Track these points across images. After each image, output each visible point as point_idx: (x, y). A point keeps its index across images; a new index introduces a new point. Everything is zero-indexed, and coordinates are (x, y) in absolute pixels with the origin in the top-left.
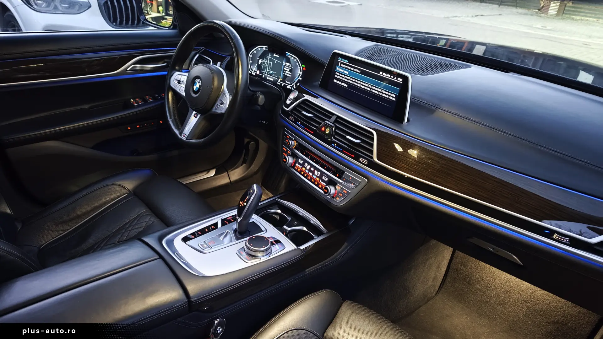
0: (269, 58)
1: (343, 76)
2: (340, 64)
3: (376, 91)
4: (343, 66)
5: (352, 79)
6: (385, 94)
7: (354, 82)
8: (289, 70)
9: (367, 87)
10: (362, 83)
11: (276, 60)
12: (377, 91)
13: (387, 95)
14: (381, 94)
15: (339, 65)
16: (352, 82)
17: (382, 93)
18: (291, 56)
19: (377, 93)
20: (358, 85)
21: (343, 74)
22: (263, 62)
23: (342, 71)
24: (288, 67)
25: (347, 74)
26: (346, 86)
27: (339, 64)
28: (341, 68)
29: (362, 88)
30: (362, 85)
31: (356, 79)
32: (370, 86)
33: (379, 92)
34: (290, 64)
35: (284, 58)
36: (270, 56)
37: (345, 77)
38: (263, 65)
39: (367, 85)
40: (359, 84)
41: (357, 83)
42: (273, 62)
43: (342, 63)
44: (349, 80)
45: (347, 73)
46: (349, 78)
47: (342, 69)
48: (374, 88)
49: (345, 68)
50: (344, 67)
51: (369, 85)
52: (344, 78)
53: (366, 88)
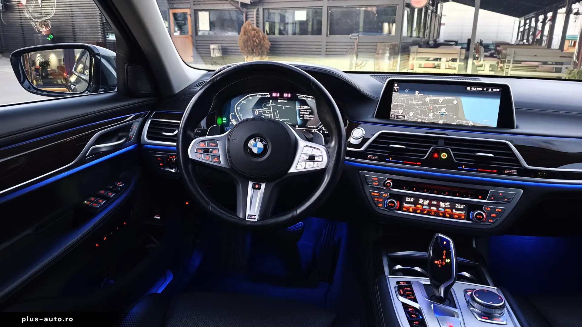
0: (270, 105)
8: (308, 113)
11: (284, 106)
18: (306, 97)
22: (262, 111)
24: (307, 110)
34: (308, 105)
35: (296, 102)
36: (272, 103)
38: (263, 115)
42: (280, 109)
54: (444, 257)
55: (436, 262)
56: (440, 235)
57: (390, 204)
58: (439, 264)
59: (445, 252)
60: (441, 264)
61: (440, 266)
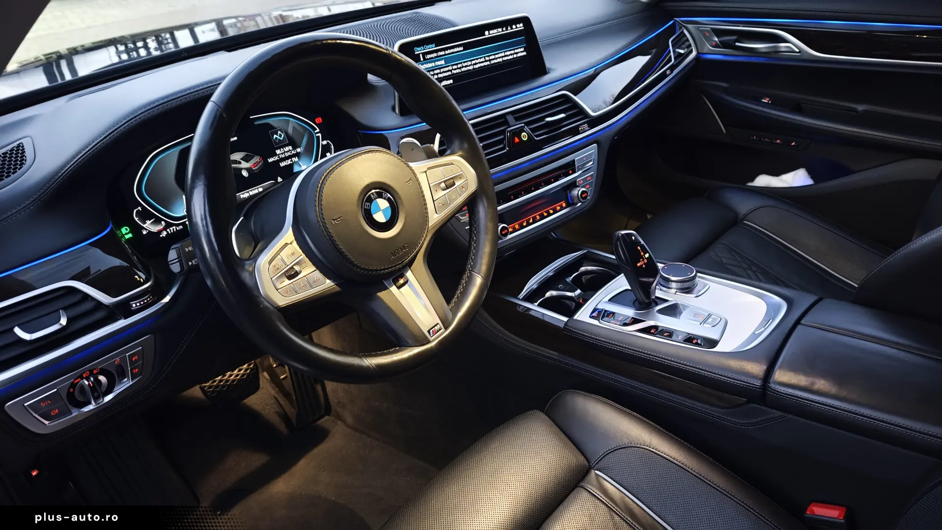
1: (438, 71)
2: (421, 57)
3: (498, 59)
4: (429, 56)
5: (455, 67)
6: (511, 54)
7: (460, 68)
9: (483, 62)
10: (474, 62)
12: (500, 58)
13: (513, 54)
14: (505, 59)
15: (422, 59)
16: (458, 71)
17: (507, 56)
19: (500, 60)
20: (470, 69)
21: (436, 69)
23: (433, 64)
25: (442, 65)
26: (451, 81)
27: (420, 59)
28: (427, 63)
29: (476, 68)
30: (474, 64)
31: (461, 63)
32: (487, 59)
33: (502, 57)
37: (442, 70)
39: (483, 60)
40: (470, 65)
41: (466, 66)
43: (424, 54)
44: (450, 71)
45: (443, 62)
46: (450, 68)
47: (431, 62)
48: (493, 57)
49: (435, 57)
50: (432, 58)
51: (485, 57)
52: (440, 73)
53: (482, 65)
54: (642, 254)
55: (639, 265)
56: (623, 232)
57: (503, 233)
58: (642, 265)
59: (639, 248)
60: (644, 263)
61: (644, 266)
